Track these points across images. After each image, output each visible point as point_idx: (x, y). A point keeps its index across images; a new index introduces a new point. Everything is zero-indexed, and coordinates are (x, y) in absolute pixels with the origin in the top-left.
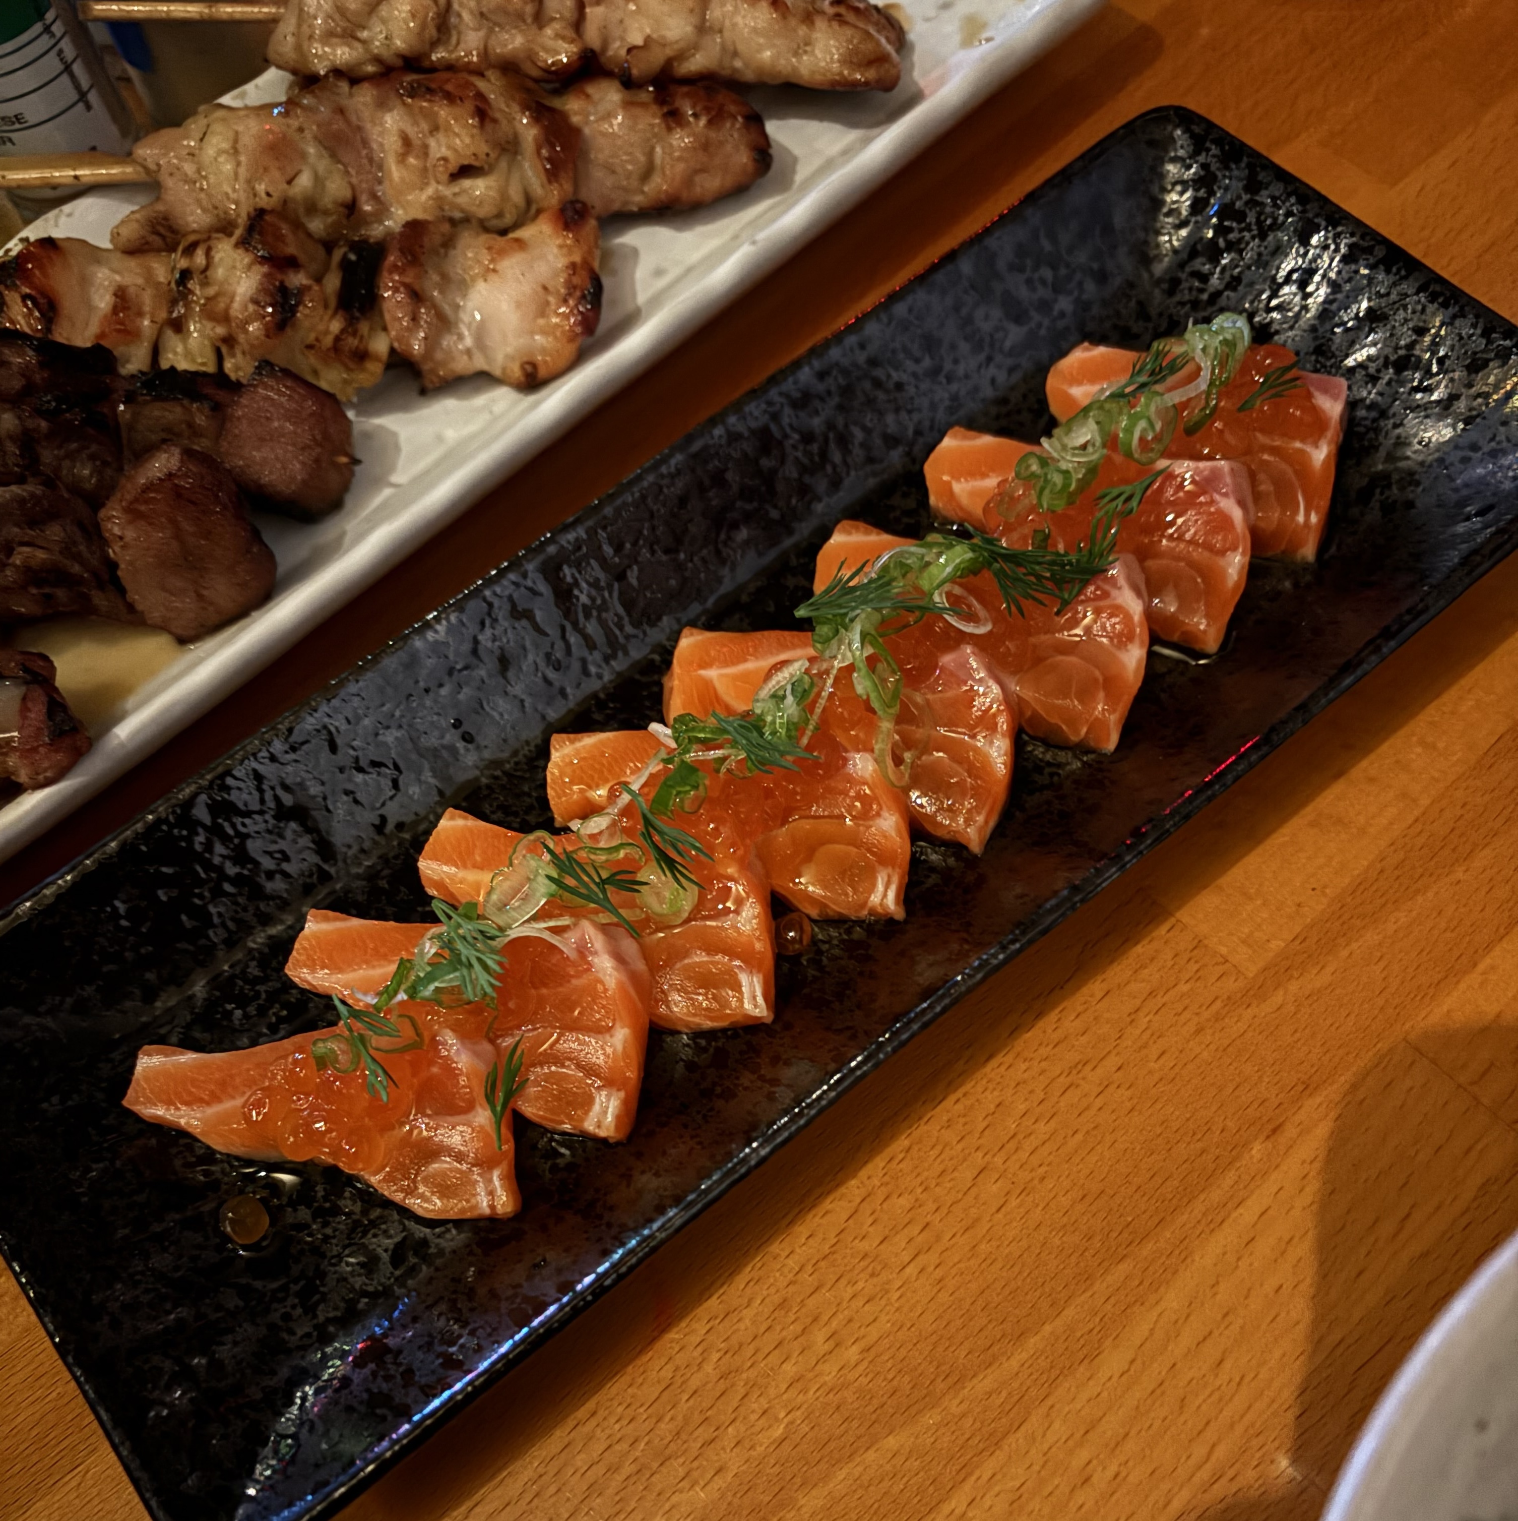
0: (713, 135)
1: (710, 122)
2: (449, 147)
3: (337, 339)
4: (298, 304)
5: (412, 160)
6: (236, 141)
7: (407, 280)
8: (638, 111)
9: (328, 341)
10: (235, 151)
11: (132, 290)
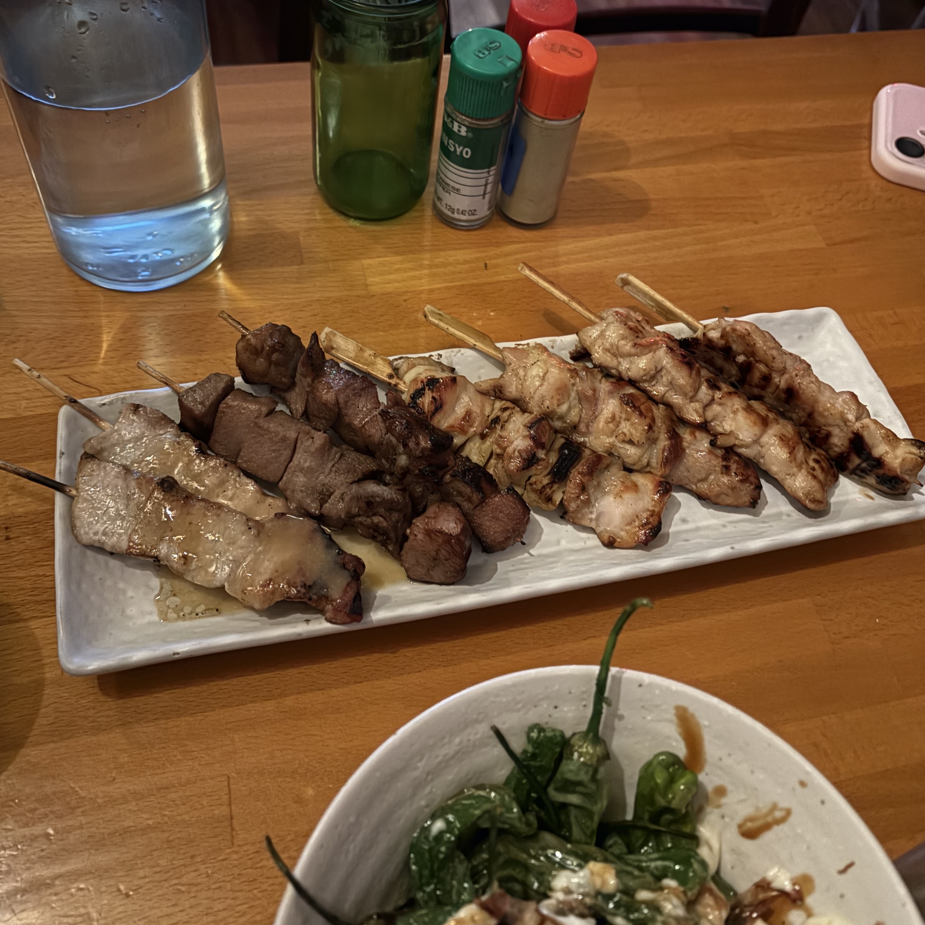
0: (738, 485)
1: (741, 481)
2: (629, 431)
3: (544, 487)
4: (535, 463)
5: (611, 425)
6: (545, 374)
7: (583, 480)
8: (713, 457)
9: (539, 486)
10: (543, 379)
11: (474, 414)
